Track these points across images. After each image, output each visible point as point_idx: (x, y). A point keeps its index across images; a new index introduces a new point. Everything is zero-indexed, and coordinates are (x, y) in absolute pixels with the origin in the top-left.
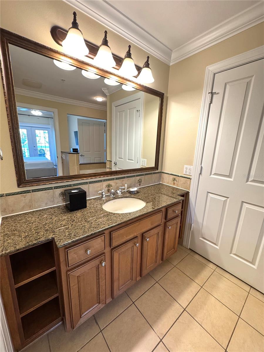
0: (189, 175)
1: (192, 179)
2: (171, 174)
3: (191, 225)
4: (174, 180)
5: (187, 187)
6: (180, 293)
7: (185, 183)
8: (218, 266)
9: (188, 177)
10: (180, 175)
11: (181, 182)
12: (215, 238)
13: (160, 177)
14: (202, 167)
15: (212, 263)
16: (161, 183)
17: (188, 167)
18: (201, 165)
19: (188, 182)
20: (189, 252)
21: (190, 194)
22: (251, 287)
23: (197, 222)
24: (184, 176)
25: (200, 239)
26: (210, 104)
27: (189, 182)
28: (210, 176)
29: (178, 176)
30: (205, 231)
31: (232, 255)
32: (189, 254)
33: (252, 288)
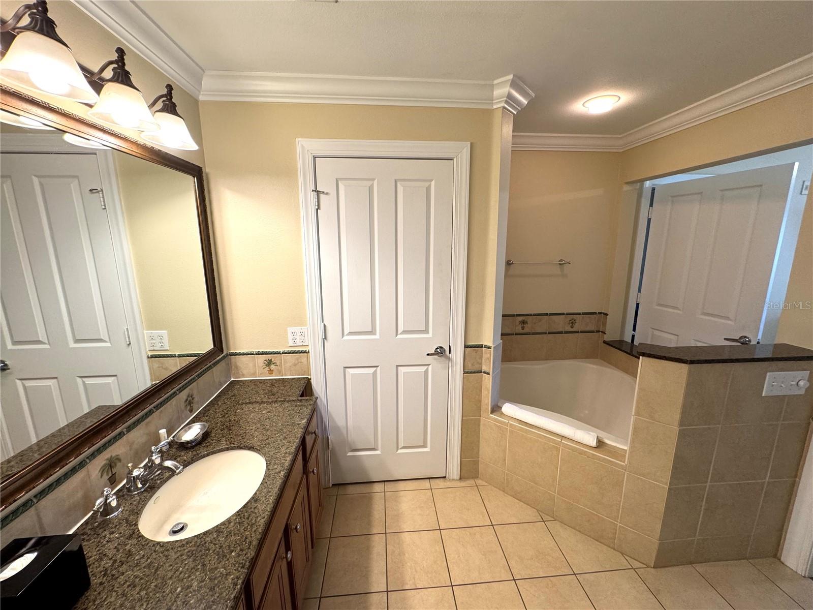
0: (303, 346)
1: (310, 352)
2: (258, 354)
3: (328, 438)
4: (269, 363)
5: (302, 370)
6: (366, 575)
7: (297, 362)
8: (384, 481)
9: (300, 349)
10: (281, 350)
11: (288, 365)
12: (372, 438)
13: (229, 366)
14: (325, 326)
15: (376, 484)
16: (232, 379)
17: (297, 329)
18: (323, 322)
19: (302, 361)
20: (335, 489)
21: (313, 382)
22: (429, 478)
23: (337, 428)
24: (290, 349)
25: (349, 456)
26: (317, 210)
27: (306, 359)
28: (343, 337)
29: (279, 353)
30: (354, 437)
31: (400, 451)
32: (337, 495)
33: (431, 480)
